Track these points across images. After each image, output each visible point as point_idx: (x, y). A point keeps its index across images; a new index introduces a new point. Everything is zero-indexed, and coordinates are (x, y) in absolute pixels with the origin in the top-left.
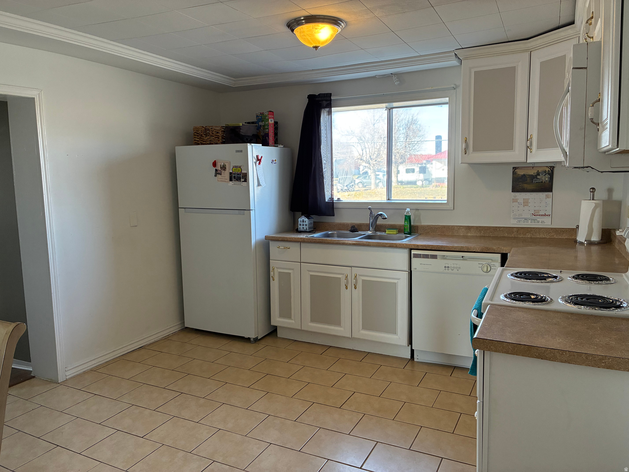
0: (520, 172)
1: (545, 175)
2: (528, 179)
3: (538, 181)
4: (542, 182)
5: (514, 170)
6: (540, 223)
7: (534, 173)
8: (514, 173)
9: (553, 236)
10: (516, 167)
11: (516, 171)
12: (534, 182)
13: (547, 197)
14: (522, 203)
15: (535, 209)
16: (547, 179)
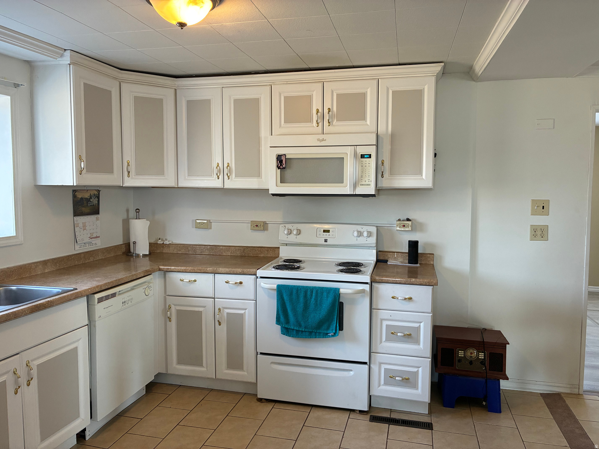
0: (79, 195)
1: (95, 198)
2: (85, 202)
3: (91, 205)
4: (93, 205)
5: (75, 193)
6: (94, 246)
7: (88, 196)
8: (74, 196)
9: (106, 255)
10: (75, 190)
11: (75, 194)
12: (88, 205)
13: (97, 219)
14: (82, 227)
15: (91, 232)
16: (96, 202)
